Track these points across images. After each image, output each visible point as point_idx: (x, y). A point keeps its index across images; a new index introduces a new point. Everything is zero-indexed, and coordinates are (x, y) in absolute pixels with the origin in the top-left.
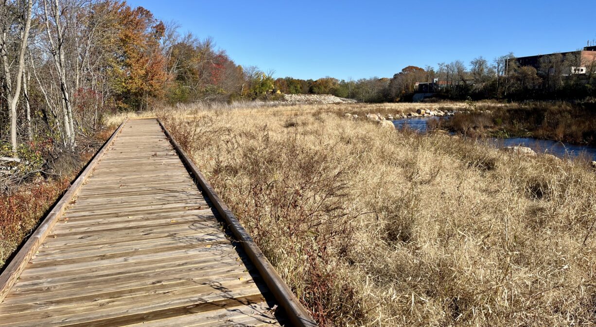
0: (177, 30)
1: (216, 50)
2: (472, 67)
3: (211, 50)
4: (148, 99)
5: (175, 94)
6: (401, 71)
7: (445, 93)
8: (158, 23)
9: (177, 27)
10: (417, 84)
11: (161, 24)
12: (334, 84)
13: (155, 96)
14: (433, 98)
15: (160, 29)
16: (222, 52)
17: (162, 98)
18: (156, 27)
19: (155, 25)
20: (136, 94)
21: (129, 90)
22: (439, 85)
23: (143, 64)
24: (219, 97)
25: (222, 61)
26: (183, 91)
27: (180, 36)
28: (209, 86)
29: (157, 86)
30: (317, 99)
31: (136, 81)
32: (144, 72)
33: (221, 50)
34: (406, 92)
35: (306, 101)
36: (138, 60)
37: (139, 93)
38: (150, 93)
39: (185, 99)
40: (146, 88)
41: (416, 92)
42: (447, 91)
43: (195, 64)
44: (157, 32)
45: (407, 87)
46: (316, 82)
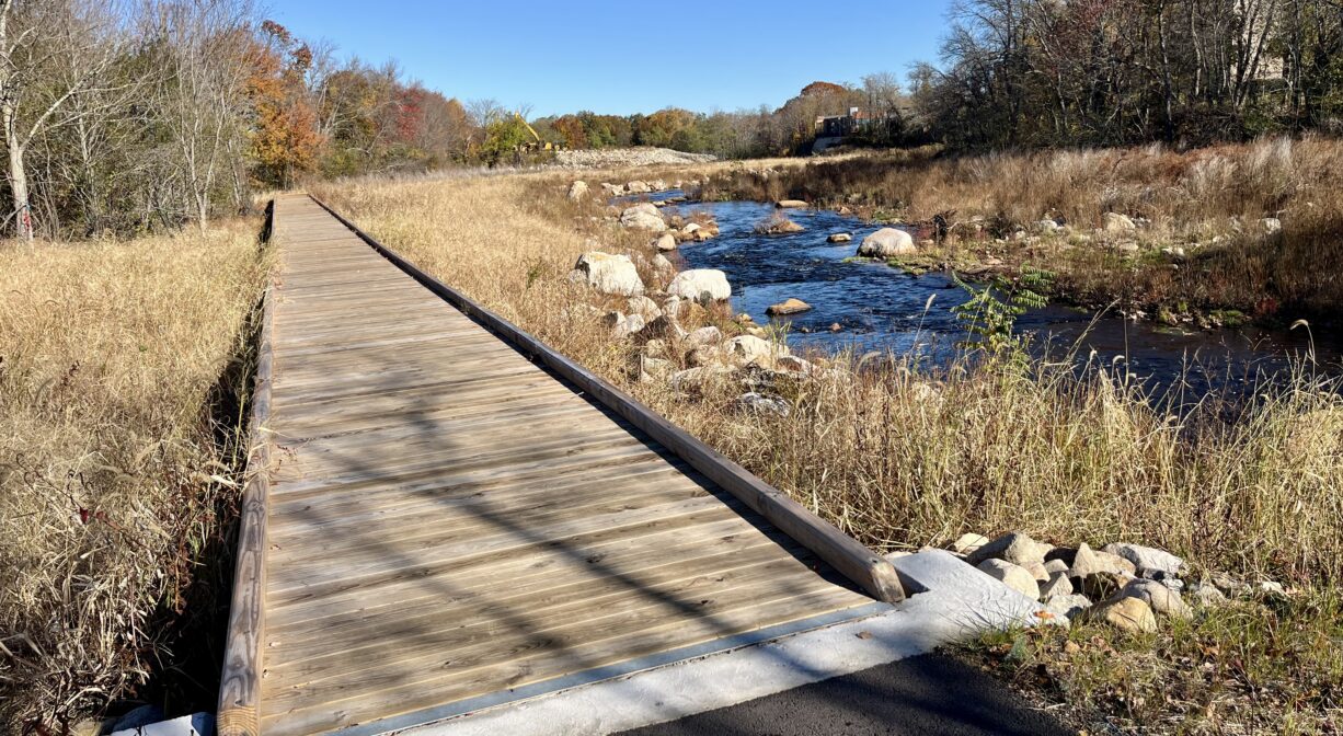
0: (333, 54)
1: (404, 81)
2: (909, 83)
3: (396, 82)
4: (294, 173)
5: (335, 163)
6: (799, 94)
7: (866, 134)
8: (300, 46)
9: (331, 50)
10: (820, 120)
11: (305, 48)
12: (685, 122)
13: (303, 168)
14: (841, 147)
15: (304, 56)
16: (416, 85)
17: (314, 171)
18: (297, 53)
19: (294, 50)
20: (275, 167)
21: (264, 162)
22: (857, 121)
23: (283, 124)
24: (410, 163)
25: (415, 99)
26: (347, 158)
27: (340, 61)
28: (395, 146)
29: (305, 155)
30: (622, 159)
31: (274, 147)
32: (284, 134)
33: (414, 81)
34: (803, 135)
35: (599, 162)
36: (275, 118)
37: (281, 166)
38: (296, 166)
39: (349, 171)
40: (289, 157)
41: (818, 135)
42: (870, 132)
43: (367, 109)
44: (299, 61)
45: (803, 128)
46: (648, 118)
